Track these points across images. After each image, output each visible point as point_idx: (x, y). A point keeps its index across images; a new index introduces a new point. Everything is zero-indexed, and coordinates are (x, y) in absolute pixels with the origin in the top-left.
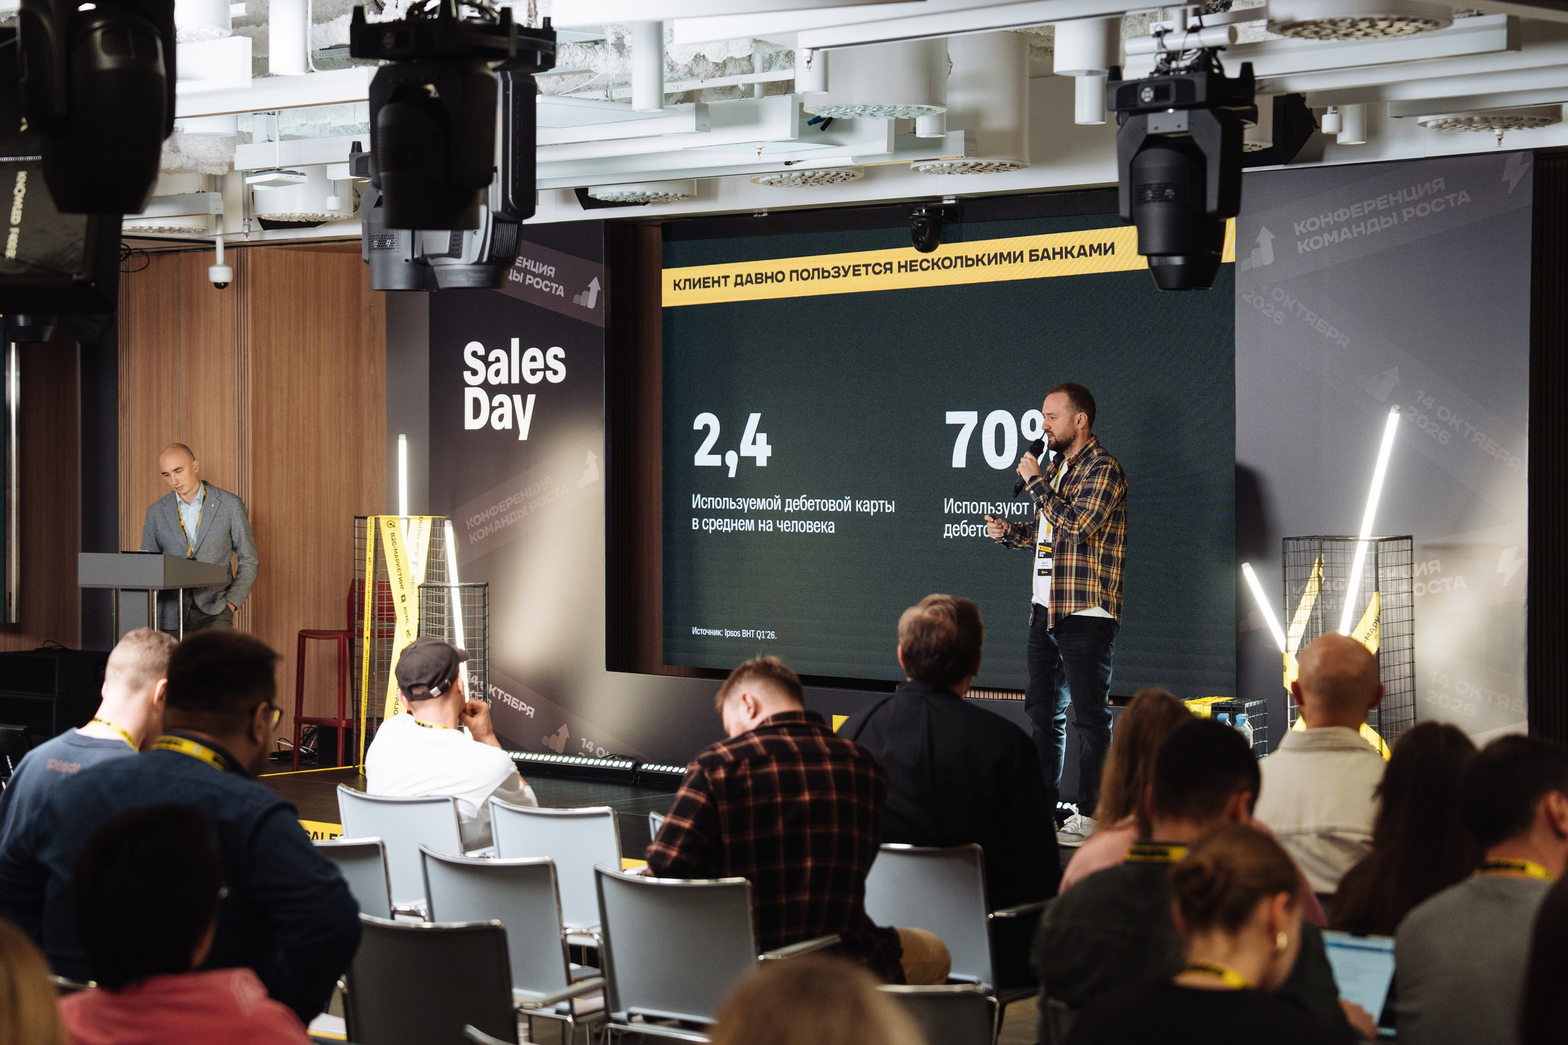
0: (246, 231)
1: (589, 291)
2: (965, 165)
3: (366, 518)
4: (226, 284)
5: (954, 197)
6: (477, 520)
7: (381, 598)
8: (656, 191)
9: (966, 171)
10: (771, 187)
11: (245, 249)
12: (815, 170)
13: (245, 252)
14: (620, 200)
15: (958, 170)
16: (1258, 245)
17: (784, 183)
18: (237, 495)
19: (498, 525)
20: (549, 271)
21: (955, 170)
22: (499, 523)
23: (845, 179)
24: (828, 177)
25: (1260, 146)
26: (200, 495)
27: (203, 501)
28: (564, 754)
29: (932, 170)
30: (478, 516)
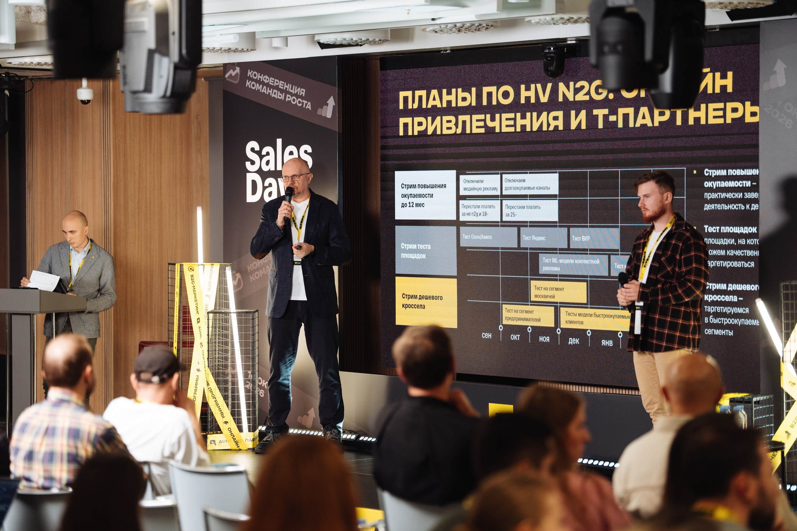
1: (328, 106)
2: (562, 18)
3: (174, 264)
4: (89, 101)
5: (575, 39)
8: (361, 38)
9: (565, 22)
10: (436, 34)
12: (463, 24)
15: (559, 22)
16: (775, 73)
17: (445, 32)
20: (301, 92)
21: (557, 22)
23: (487, 28)
24: (474, 27)
25: (763, 4)
26: (87, 248)
27: (88, 253)
29: (541, 22)
30: (255, 263)
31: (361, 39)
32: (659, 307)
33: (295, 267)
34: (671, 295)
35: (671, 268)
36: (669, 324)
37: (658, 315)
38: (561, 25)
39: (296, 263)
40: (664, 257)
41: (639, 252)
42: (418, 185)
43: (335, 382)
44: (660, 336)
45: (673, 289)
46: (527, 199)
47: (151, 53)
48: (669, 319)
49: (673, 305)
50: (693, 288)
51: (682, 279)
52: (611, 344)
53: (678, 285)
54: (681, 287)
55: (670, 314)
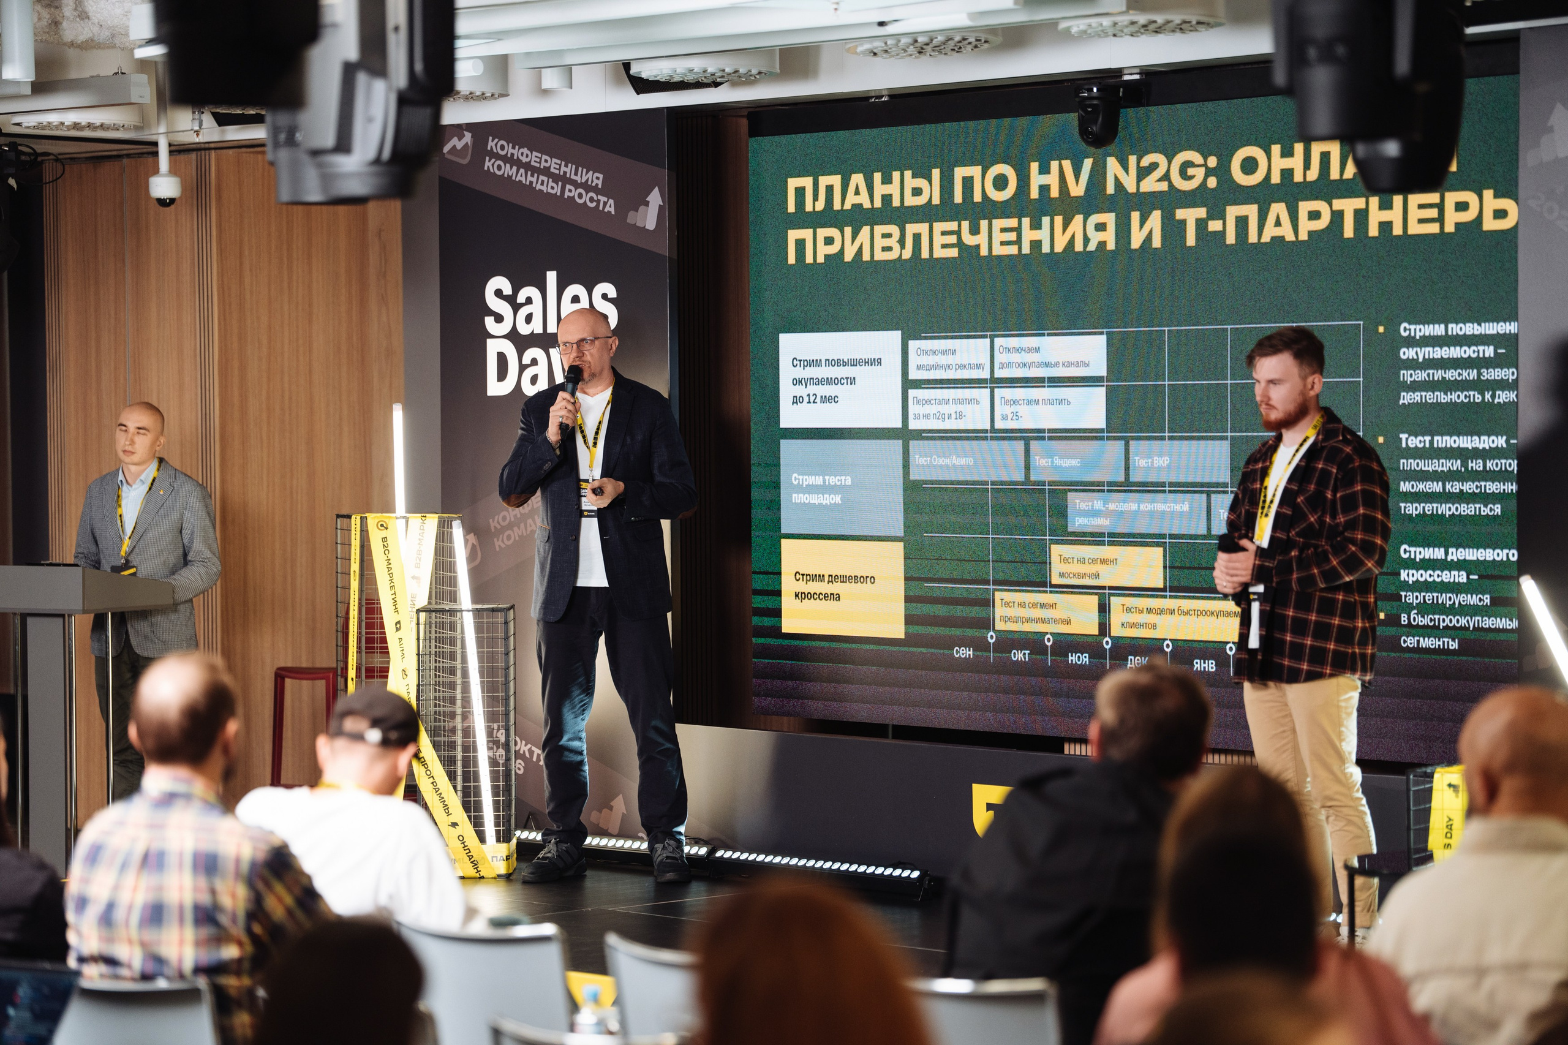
0: (197, 128)
1: (648, 206)
2: (1133, 23)
3: (349, 517)
4: (172, 201)
5: (1138, 71)
6: (504, 518)
7: (370, 626)
8: (722, 67)
9: (1137, 32)
10: (875, 59)
11: (207, 152)
12: (931, 34)
13: (207, 157)
14: (675, 80)
15: (1125, 30)
16: (1550, 130)
17: (893, 53)
18: (201, 483)
19: (531, 526)
20: (594, 179)
21: (1122, 31)
22: (532, 524)
23: (976, 47)
24: (951, 43)
26: (148, 476)
27: (152, 484)
28: (619, 836)
29: (1089, 32)
30: (504, 513)
31: (724, 71)
32: (1294, 593)
33: (585, 521)
34: (1316, 571)
35: (1316, 517)
36: (1314, 627)
37: (1291, 610)
38: (1129, 38)
39: (586, 513)
40: (1302, 495)
41: (1255, 487)
42: (826, 360)
43: (668, 745)
44: (1297, 652)
45: (1323, 558)
46: (1045, 387)
47: (349, 71)
48: (1313, 618)
49: (1322, 590)
50: (1360, 555)
51: (1339, 539)
52: (1212, 668)
53: (1330, 550)
54: (1336, 554)
55: (1315, 606)
